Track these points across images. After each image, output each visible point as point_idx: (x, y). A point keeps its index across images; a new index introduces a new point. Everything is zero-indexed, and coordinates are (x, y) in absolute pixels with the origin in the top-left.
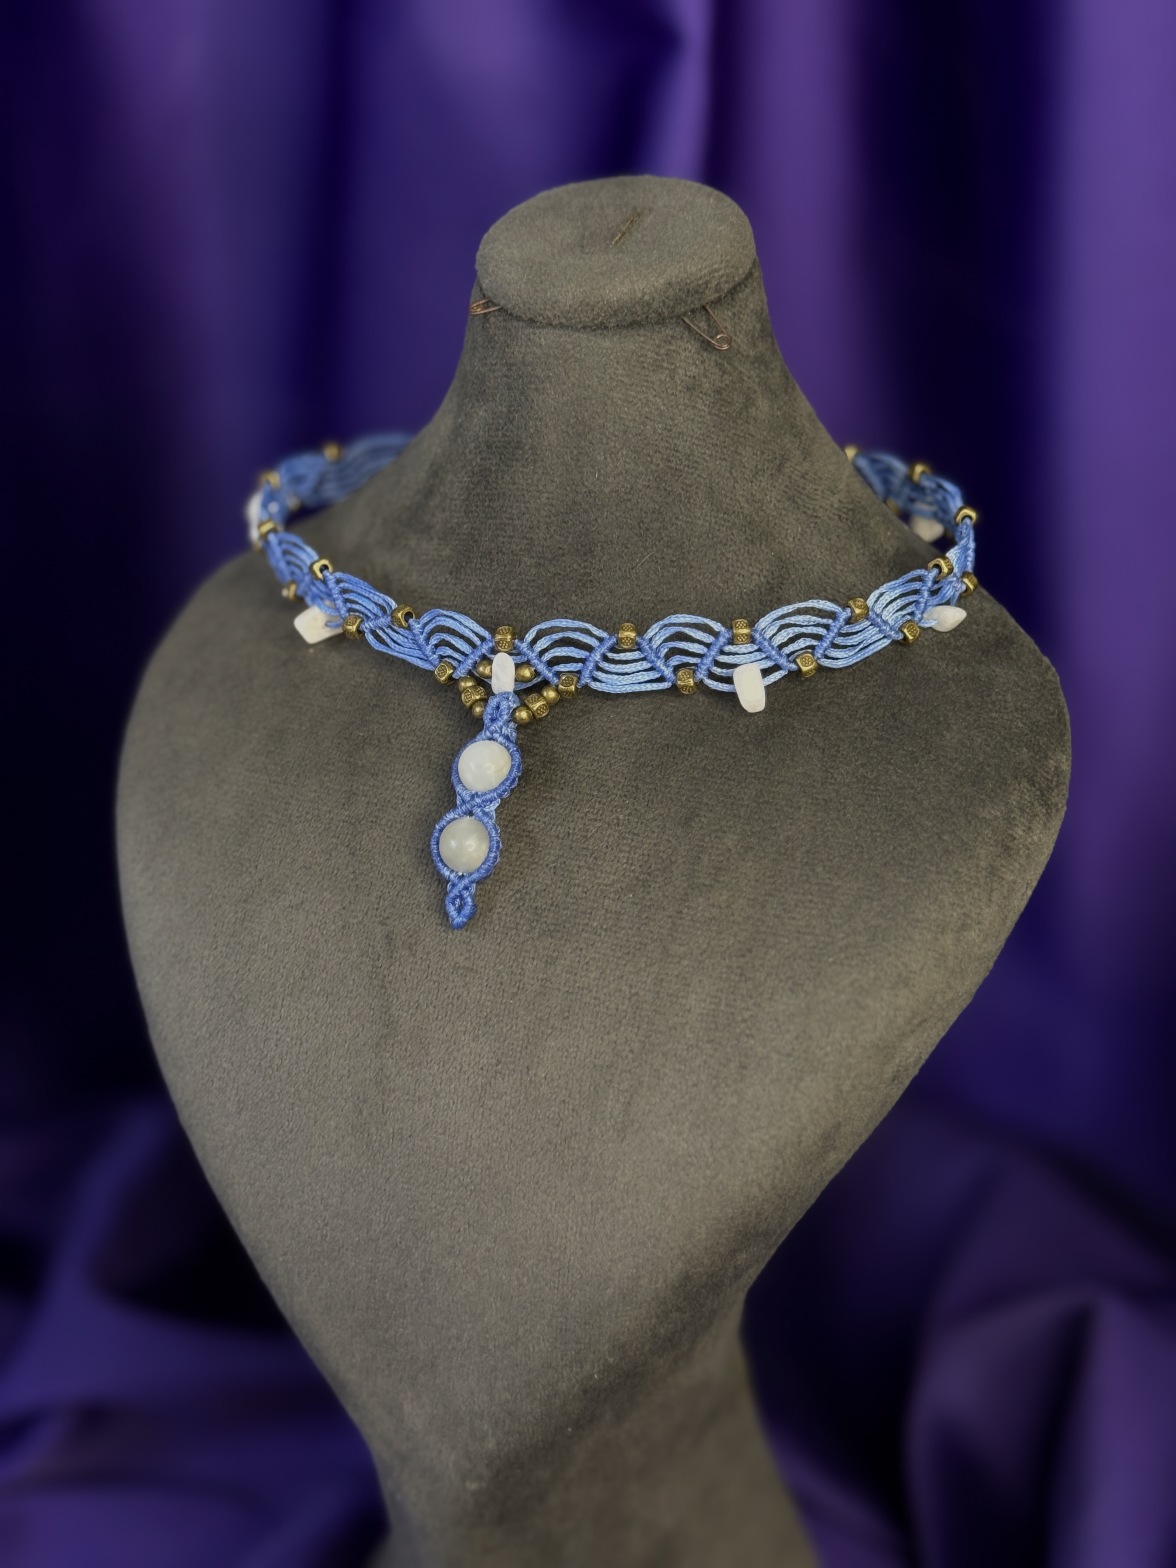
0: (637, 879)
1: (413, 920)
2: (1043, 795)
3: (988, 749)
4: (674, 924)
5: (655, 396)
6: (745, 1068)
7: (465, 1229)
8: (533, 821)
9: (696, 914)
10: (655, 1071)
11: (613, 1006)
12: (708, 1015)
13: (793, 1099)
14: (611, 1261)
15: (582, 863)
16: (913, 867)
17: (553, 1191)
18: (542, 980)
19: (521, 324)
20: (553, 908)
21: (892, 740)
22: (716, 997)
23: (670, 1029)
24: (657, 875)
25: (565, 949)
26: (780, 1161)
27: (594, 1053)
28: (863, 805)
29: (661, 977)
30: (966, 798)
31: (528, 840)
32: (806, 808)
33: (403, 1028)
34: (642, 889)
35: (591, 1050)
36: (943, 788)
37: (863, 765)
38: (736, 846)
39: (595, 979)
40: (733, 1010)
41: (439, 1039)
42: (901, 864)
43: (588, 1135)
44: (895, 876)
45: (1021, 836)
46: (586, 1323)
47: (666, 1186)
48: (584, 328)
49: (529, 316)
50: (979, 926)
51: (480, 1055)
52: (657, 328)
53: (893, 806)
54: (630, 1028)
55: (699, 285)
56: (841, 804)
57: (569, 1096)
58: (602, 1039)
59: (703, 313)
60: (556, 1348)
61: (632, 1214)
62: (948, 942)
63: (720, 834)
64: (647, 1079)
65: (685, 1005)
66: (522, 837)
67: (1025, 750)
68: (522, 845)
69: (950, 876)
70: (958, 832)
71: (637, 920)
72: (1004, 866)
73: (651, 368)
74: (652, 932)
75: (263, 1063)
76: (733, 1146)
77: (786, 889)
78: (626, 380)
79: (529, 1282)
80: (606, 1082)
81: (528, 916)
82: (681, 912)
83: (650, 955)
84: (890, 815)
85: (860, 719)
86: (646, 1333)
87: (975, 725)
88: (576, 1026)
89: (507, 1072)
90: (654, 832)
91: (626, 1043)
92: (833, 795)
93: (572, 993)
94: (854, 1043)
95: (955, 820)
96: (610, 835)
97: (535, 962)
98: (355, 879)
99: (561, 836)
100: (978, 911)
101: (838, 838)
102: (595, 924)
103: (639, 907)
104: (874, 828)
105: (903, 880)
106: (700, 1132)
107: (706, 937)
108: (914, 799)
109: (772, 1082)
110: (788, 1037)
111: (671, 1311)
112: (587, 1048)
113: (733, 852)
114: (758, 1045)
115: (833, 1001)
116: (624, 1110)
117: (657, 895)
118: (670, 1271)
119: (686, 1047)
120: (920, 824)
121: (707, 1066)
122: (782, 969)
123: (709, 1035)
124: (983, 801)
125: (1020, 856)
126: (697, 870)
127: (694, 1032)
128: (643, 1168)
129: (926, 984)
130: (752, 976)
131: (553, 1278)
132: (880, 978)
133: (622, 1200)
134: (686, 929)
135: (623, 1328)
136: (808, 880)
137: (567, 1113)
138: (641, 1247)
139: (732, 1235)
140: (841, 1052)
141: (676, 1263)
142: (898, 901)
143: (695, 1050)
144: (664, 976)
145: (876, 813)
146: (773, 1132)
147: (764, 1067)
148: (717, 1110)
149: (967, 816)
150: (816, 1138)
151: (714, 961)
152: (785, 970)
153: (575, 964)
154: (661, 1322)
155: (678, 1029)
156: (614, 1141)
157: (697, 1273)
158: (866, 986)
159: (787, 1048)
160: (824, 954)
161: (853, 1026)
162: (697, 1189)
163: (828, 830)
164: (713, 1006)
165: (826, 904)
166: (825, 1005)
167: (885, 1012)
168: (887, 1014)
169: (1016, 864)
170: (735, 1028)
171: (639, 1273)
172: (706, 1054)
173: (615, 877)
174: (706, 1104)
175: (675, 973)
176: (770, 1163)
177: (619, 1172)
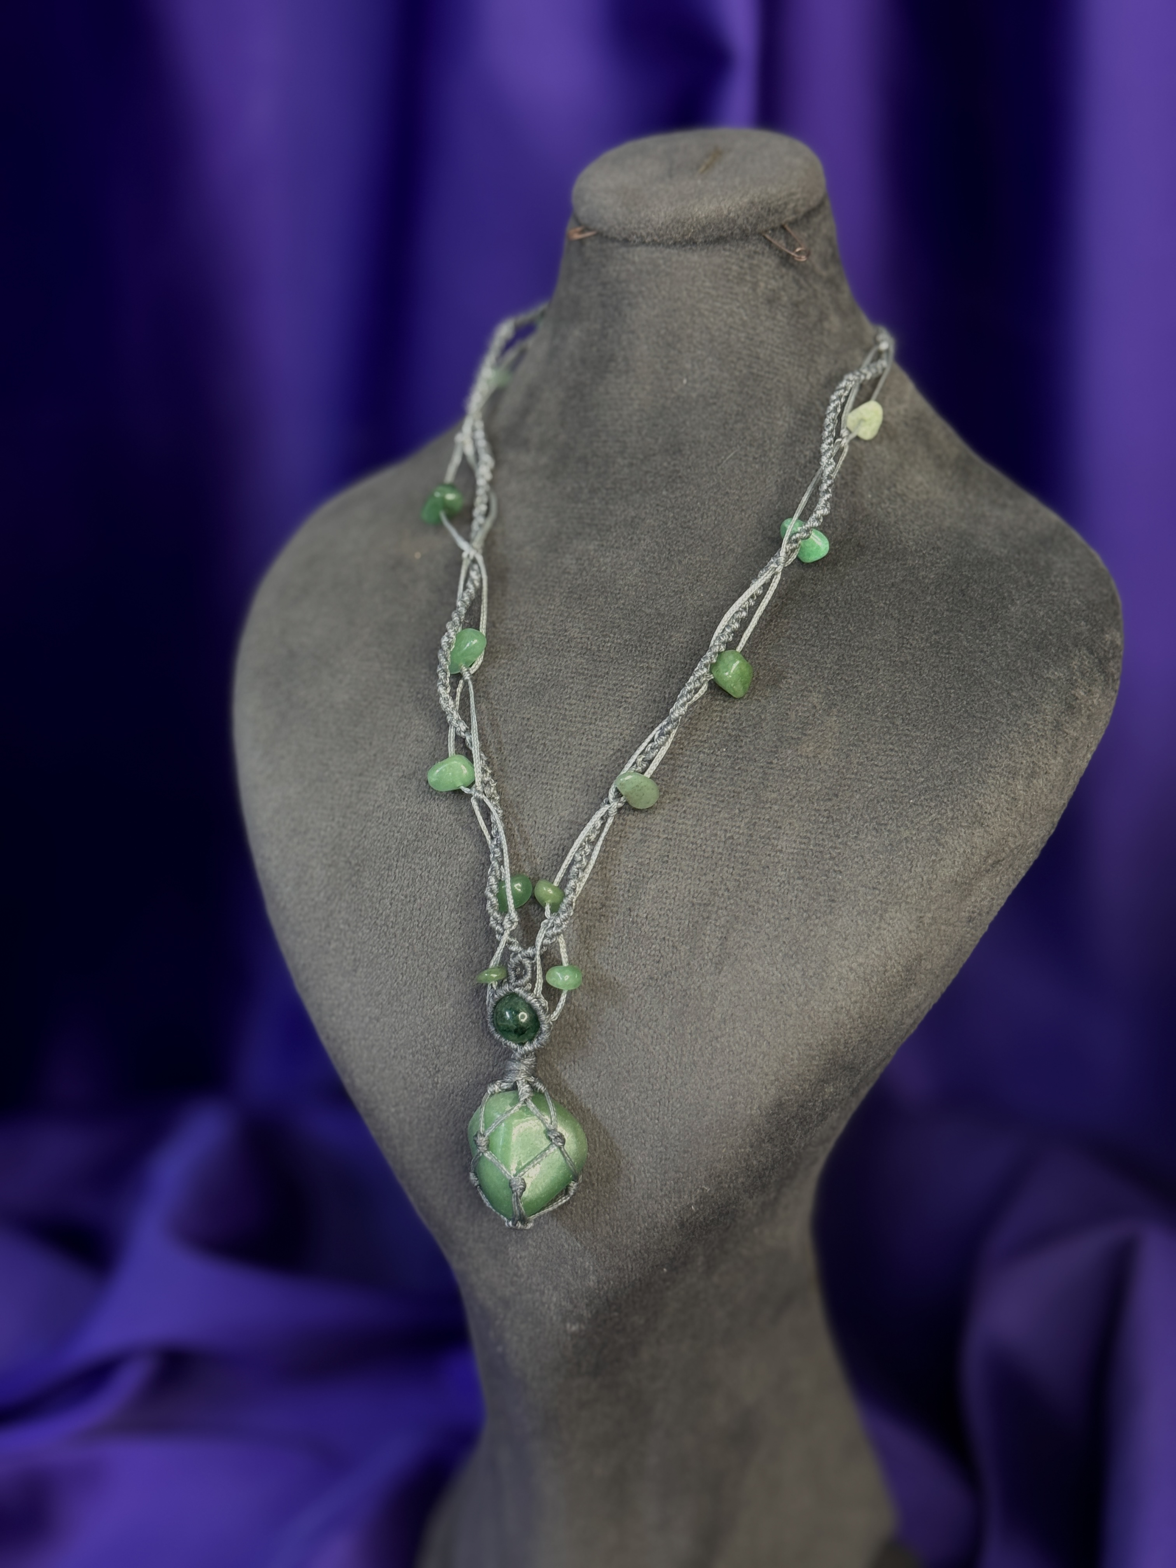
0: (730, 735)
1: (520, 782)
2: (1100, 661)
3: (1049, 621)
4: (765, 774)
5: (738, 307)
6: (833, 901)
8: (631, 689)
9: (785, 764)
10: (749, 907)
11: (709, 849)
12: (798, 854)
13: (878, 928)
14: (709, 1088)
16: (984, 719)
17: (654, 1024)
19: (616, 244)
21: (962, 611)
22: (805, 837)
23: (763, 868)
24: (749, 731)
26: (867, 990)
27: (692, 893)
28: (937, 666)
29: (754, 821)
30: (1032, 661)
32: (884, 669)
34: (734, 743)
35: (689, 891)
36: (1010, 652)
37: (936, 633)
38: (821, 703)
39: (692, 826)
40: (822, 849)
42: (974, 716)
43: (687, 969)
44: (969, 727)
45: (1083, 698)
46: (685, 1152)
47: (760, 1015)
48: (675, 244)
49: (624, 235)
50: (1046, 776)
52: (741, 243)
53: (964, 667)
54: (726, 869)
55: (780, 206)
56: (917, 665)
57: (669, 934)
58: (699, 879)
59: (782, 231)
60: (656, 1178)
61: (728, 1041)
62: (1019, 787)
64: (742, 914)
65: (777, 846)
66: (621, 702)
67: (1083, 623)
68: (621, 710)
69: (1020, 728)
70: (1025, 690)
71: (731, 771)
72: (1068, 723)
73: (735, 281)
74: (745, 782)
75: (378, 921)
76: (824, 974)
77: (869, 740)
78: (713, 292)
79: (630, 1113)
80: (704, 919)
82: (772, 763)
83: (743, 801)
84: (963, 675)
85: (931, 594)
86: (740, 1163)
87: (1037, 601)
88: (675, 869)
89: (611, 914)
91: (721, 882)
92: (909, 658)
93: (671, 839)
94: (935, 876)
95: (1022, 679)
99: (657, 699)
100: (1045, 761)
101: (915, 695)
102: (691, 777)
103: (732, 759)
104: (948, 685)
105: (977, 731)
106: (793, 962)
107: (795, 784)
108: (985, 662)
109: (859, 914)
110: (873, 872)
111: (764, 1141)
112: (685, 888)
113: (818, 708)
114: (845, 879)
115: (914, 838)
116: (721, 945)
117: (749, 749)
118: (764, 1097)
119: (778, 884)
120: (990, 682)
121: (798, 900)
122: (867, 811)
123: (799, 873)
124: (1047, 663)
125: (1082, 715)
126: (786, 725)
127: (786, 870)
128: (739, 998)
129: (1000, 826)
130: (838, 817)
131: (654, 1109)
132: (957, 818)
133: (720, 1029)
134: (776, 777)
135: (720, 1156)
136: (888, 732)
137: (667, 949)
138: (737, 1073)
139: (822, 1062)
140: (922, 885)
141: (770, 1089)
142: (973, 749)
143: (787, 886)
144: (757, 821)
145: (949, 673)
146: (861, 960)
147: (851, 900)
148: (808, 941)
149: (1033, 676)
150: (900, 968)
151: (803, 805)
152: (869, 811)
153: (673, 813)
154: (755, 1153)
155: (770, 867)
156: (711, 974)
157: (789, 1100)
158: (945, 824)
159: (872, 882)
160: (906, 796)
161: (934, 861)
162: (790, 1016)
163: (906, 688)
164: (803, 846)
165: (905, 752)
166: (907, 842)
167: (962, 850)
168: (964, 852)
169: (1079, 722)
170: (823, 865)
171: (735, 1100)
172: (797, 890)
173: (709, 734)
174: (798, 936)
175: (767, 817)
176: (857, 991)
177: (717, 1002)
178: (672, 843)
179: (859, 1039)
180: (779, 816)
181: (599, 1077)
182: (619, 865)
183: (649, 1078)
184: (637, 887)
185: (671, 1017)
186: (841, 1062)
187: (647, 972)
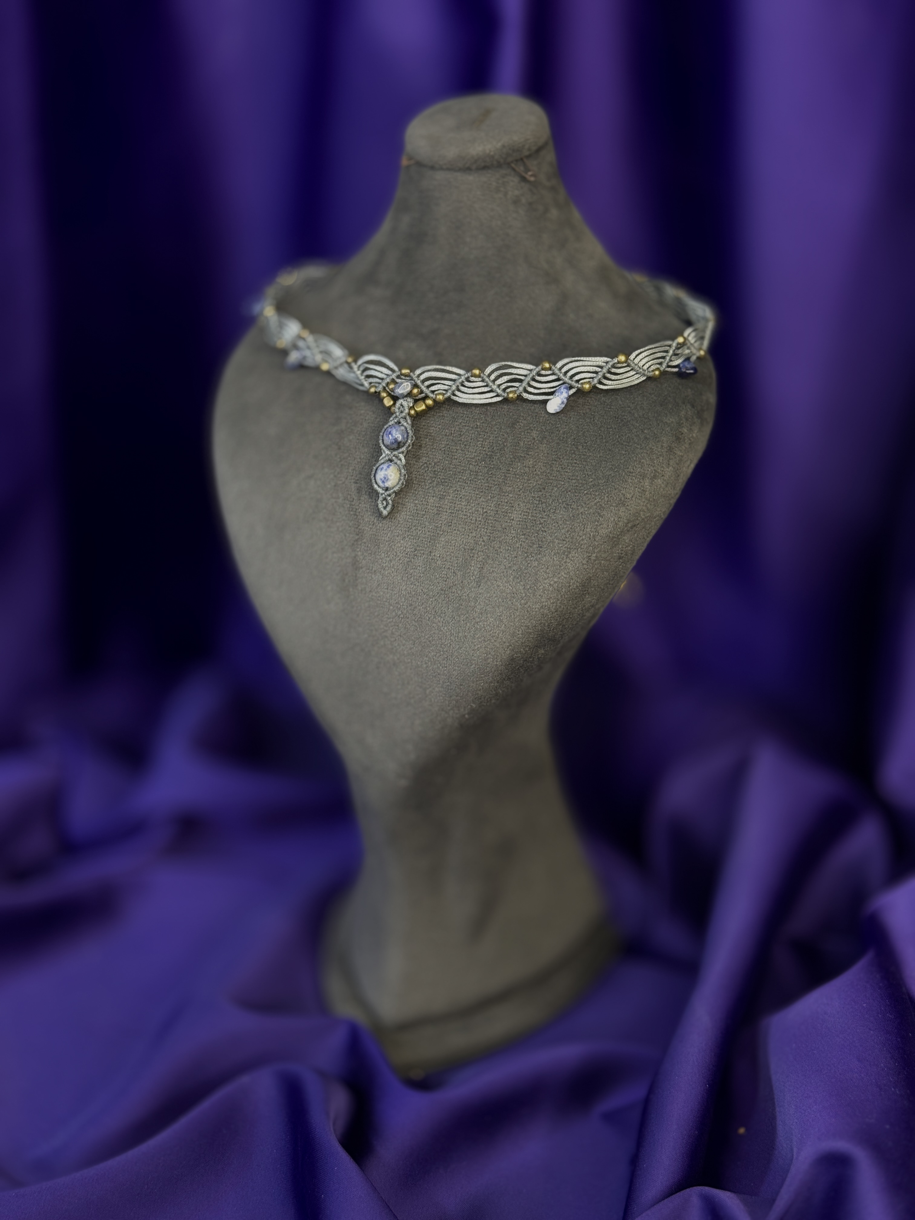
0: (487, 454)
2: (698, 412)
3: (670, 389)
4: (505, 476)
5: (497, 206)
6: (541, 547)
7: (398, 638)
9: (516, 471)
10: (495, 550)
11: (474, 518)
12: (522, 521)
13: (565, 562)
14: (474, 650)
15: (458, 448)
16: (628, 446)
17: (444, 615)
18: (438, 507)
19: (427, 169)
20: (443, 471)
22: (526, 512)
23: (504, 529)
24: (497, 452)
25: (449, 491)
26: (560, 596)
27: (464, 543)
28: (603, 416)
30: (657, 413)
31: (430, 437)
32: (574, 418)
33: (366, 535)
34: (489, 460)
35: (463, 541)
36: (645, 408)
38: (538, 437)
39: (465, 506)
40: (535, 518)
41: (384, 540)
42: (622, 444)
43: (461, 585)
44: (619, 450)
45: (686, 433)
46: (461, 685)
47: (501, 610)
48: (459, 170)
49: (431, 164)
50: (663, 477)
51: (406, 547)
52: (497, 169)
53: (619, 416)
54: (483, 529)
55: (519, 147)
56: (592, 415)
57: (451, 566)
58: (468, 535)
59: (522, 161)
60: (446, 700)
62: (646, 484)
63: (529, 431)
64: (491, 555)
65: (511, 517)
66: (427, 436)
67: (689, 390)
68: (427, 440)
69: (648, 451)
70: (652, 429)
71: (487, 475)
72: (676, 447)
73: (494, 191)
74: (494, 481)
76: (535, 587)
77: (563, 457)
78: (482, 198)
79: (431, 664)
80: (470, 557)
81: (430, 475)
82: (509, 470)
83: (493, 492)
84: (617, 421)
86: (492, 692)
88: (455, 530)
89: (420, 555)
90: (496, 431)
91: (480, 537)
92: (588, 410)
93: (453, 513)
94: (597, 534)
95: (651, 423)
96: (473, 433)
97: (434, 498)
98: (341, 461)
99: (447, 434)
100: (662, 469)
101: (590, 432)
102: (465, 478)
103: (488, 468)
104: (609, 427)
105: (624, 452)
106: (519, 581)
107: (521, 482)
108: (630, 412)
109: (555, 554)
110: (563, 531)
111: (505, 679)
112: (460, 540)
113: (536, 440)
114: (548, 535)
115: (586, 513)
116: (480, 571)
117: (497, 462)
118: (503, 655)
119: (511, 538)
120: (632, 425)
121: (522, 547)
122: (560, 497)
123: (523, 532)
124: (666, 414)
125: (685, 443)
126: (518, 449)
127: (515, 530)
128: (489, 601)
129: (635, 505)
130: (545, 501)
131: (444, 662)
132: (610, 501)
133: (479, 618)
134: (511, 479)
135: (480, 688)
136: (574, 453)
137: (450, 574)
138: (488, 642)
139: (535, 636)
140: (590, 539)
141: (506, 650)
142: (620, 463)
143: (516, 539)
144: (500, 503)
145: (610, 419)
146: (556, 580)
147: (551, 547)
148: (527, 569)
149: (657, 421)
150: (578, 584)
151: (526, 494)
152: (562, 498)
153: (454, 499)
154: (500, 686)
155: (507, 529)
156: (475, 588)
157: (517, 657)
158: (603, 505)
159: (562, 537)
160: (582, 489)
161: (596, 525)
162: (517, 610)
163: (585, 428)
164: (525, 517)
165: (583, 464)
166: (582, 515)
167: (613, 519)
168: (614, 520)
169: (683, 447)
170: (536, 527)
171: (487, 657)
172: (521, 541)
173: (475, 454)
174: (521, 566)
175: (506, 501)
176: (554, 597)
177: (477, 603)
178: (454, 515)
179: (556, 623)
180: (512, 500)
181: (414, 644)
182: (425, 527)
183: (441, 645)
184: (435, 540)
185: (453, 612)
186: (546, 636)
187: (439, 586)
